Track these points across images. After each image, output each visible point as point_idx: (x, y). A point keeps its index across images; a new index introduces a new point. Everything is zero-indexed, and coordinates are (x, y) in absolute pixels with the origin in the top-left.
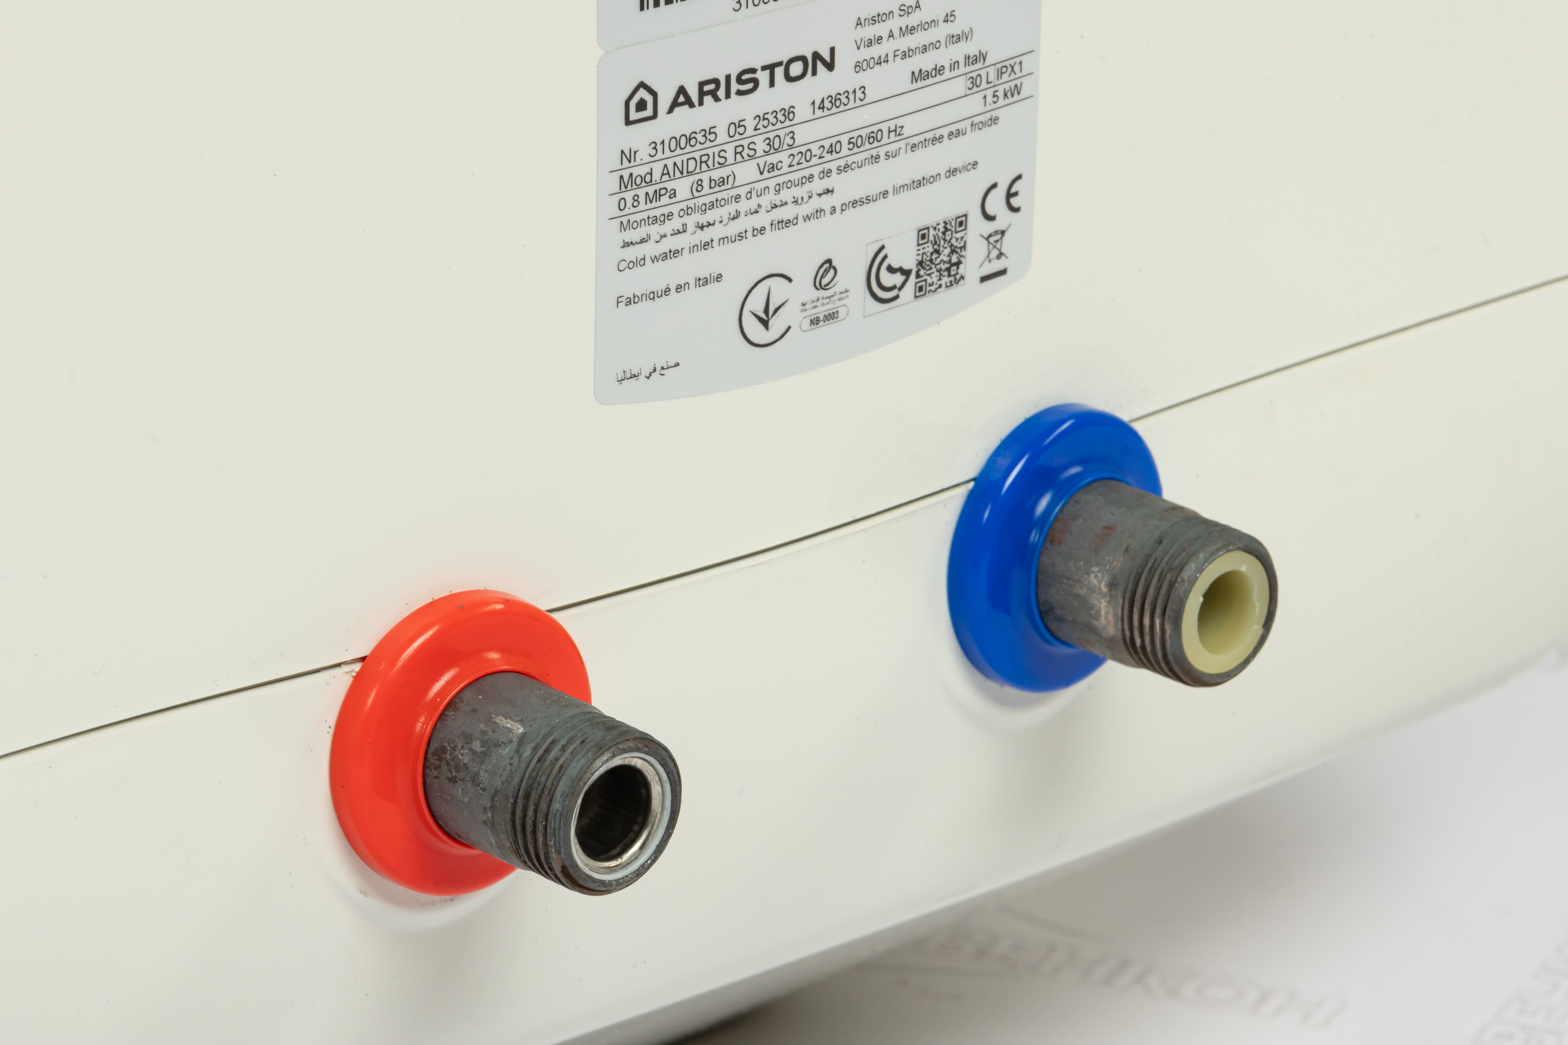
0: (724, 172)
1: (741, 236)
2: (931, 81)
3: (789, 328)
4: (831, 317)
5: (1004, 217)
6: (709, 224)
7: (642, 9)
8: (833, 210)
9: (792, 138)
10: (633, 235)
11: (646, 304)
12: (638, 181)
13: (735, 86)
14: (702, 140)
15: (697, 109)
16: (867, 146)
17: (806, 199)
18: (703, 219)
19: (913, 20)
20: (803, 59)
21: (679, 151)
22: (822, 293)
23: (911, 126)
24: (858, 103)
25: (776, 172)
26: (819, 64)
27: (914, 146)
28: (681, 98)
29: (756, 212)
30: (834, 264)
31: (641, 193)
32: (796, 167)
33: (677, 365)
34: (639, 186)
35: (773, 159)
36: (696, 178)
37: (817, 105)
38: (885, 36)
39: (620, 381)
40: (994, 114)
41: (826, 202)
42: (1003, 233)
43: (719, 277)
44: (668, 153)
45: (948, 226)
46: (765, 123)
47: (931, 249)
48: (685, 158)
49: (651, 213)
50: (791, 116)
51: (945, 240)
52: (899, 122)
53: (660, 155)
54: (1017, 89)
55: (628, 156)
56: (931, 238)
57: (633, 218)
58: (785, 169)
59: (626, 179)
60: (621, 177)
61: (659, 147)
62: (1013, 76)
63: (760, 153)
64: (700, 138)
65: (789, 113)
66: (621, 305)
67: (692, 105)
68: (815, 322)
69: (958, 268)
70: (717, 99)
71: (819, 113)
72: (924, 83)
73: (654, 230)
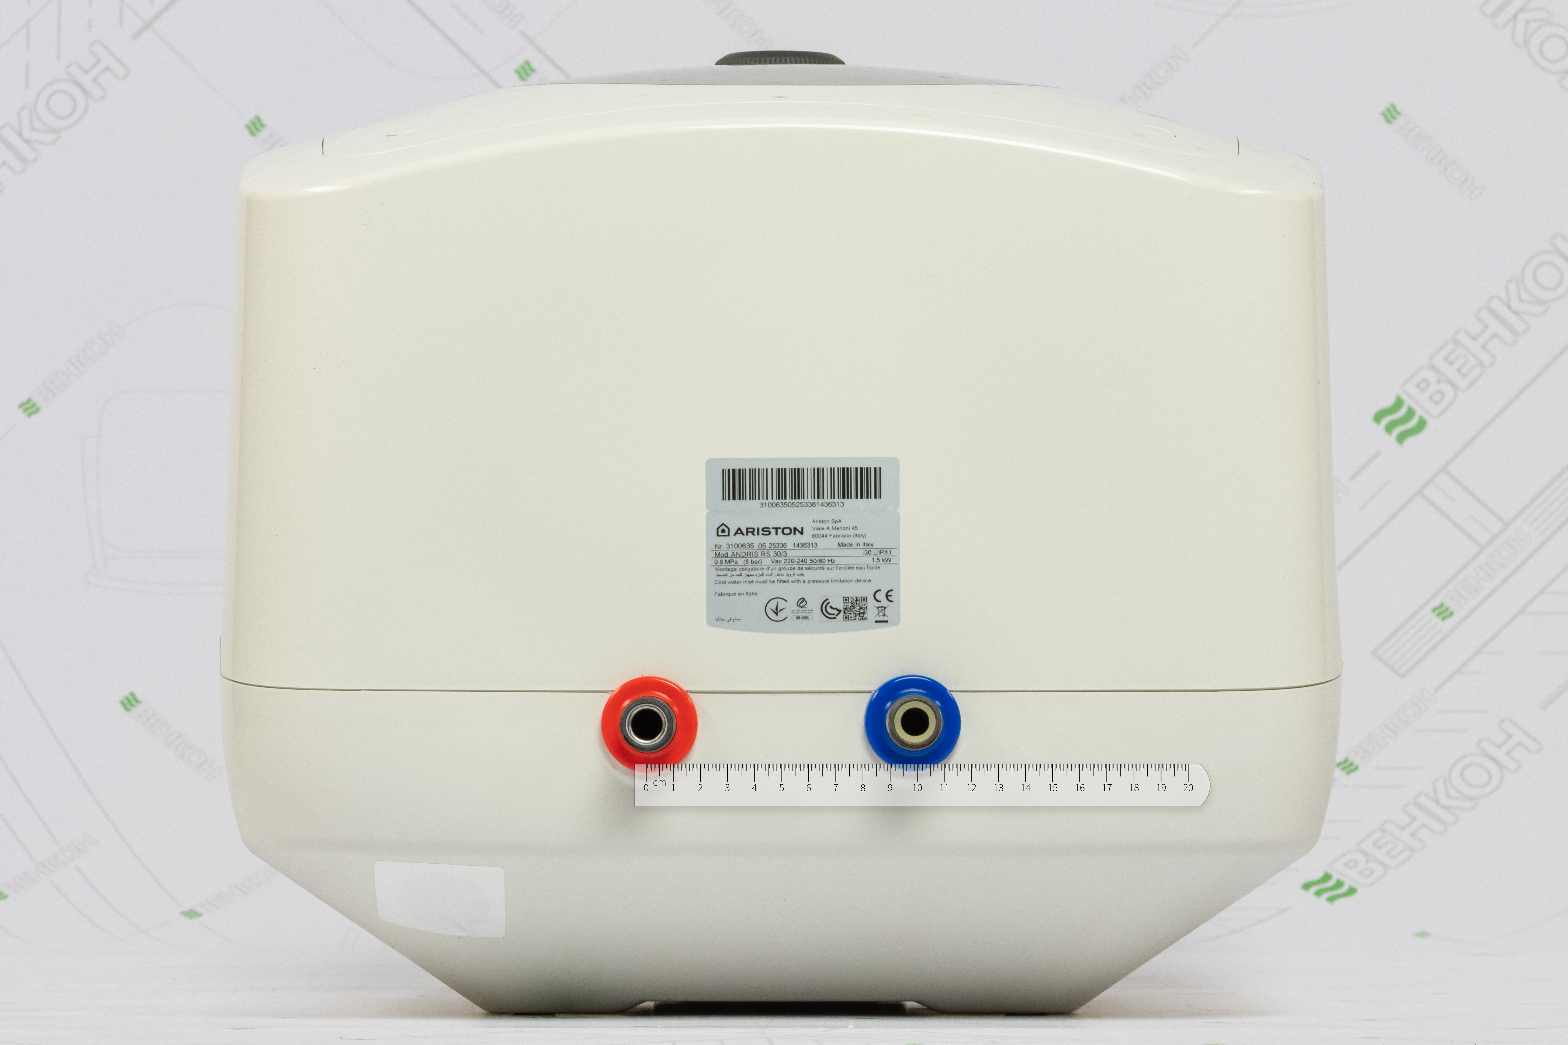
0: (757, 559)
1: (765, 582)
2: (846, 547)
3: (787, 618)
4: (805, 618)
5: (885, 602)
6: (751, 575)
7: (723, 499)
8: (804, 582)
9: (786, 553)
10: (719, 573)
11: (726, 597)
12: (722, 555)
13: (761, 532)
14: (748, 547)
15: (746, 536)
16: (818, 563)
17: (792, 575)
18: (749, 573)
19: (838, 525)
20: (790, 529)
21: (738, 549)
22: (800, 609)
23: (838, 561)
24: (814, 548)
25: (779, 564)
26: (797, 532)
27: (840, 568)
28: (739, 531)
29: (771, 575)
30: (805, 600)
31: (724, 560)
32: (788, 564)
33: (740, 620)
34: (722, 557)
35: (778, 559)
36: (746, 559)
37: (796, 545)
38: (826, 528)
39: (717, 620)
40: (878, 566)
41: (801, 578)
42: (885, 608)
43: (756, 594)
44: (734, 548)
45: (858, 599)
46: (774, 546)
47: (850, 605)
48: (741, 551)
49: (728, 567)
50: (785, 546)
51: (857, 604)
52: (833, 558)
53: (731, 548)
54: (889, 560)
55: (719, 547)
56: (850, 601)
57: (720, 567)
58: (783, 563)
59: (718, 554)
60: (716, 553)
61: (731, 546)
62: (886, 555)
63: (772, 555)
64: (747, 546)
65: (784, 545)
66: (717, 595)
67: (743, 534)
68: (798, 618)
69: (864, 615)
70: (754, 535)
71: (797, 548)
72: (843, 547)
73: (729, 573)
